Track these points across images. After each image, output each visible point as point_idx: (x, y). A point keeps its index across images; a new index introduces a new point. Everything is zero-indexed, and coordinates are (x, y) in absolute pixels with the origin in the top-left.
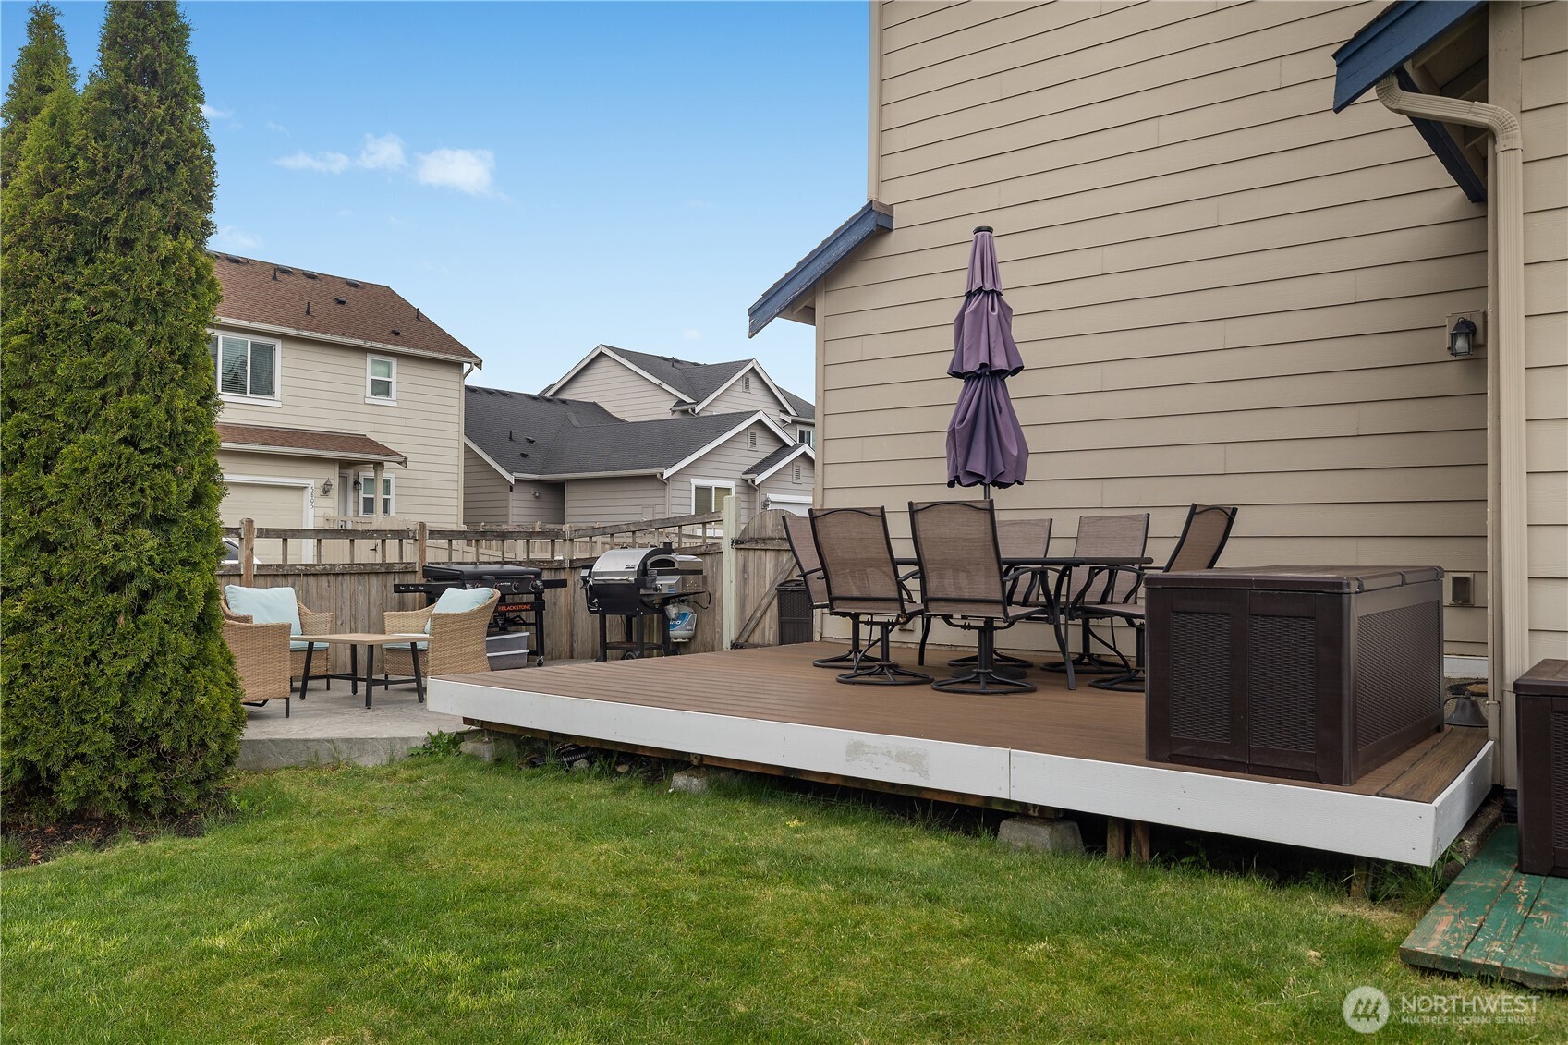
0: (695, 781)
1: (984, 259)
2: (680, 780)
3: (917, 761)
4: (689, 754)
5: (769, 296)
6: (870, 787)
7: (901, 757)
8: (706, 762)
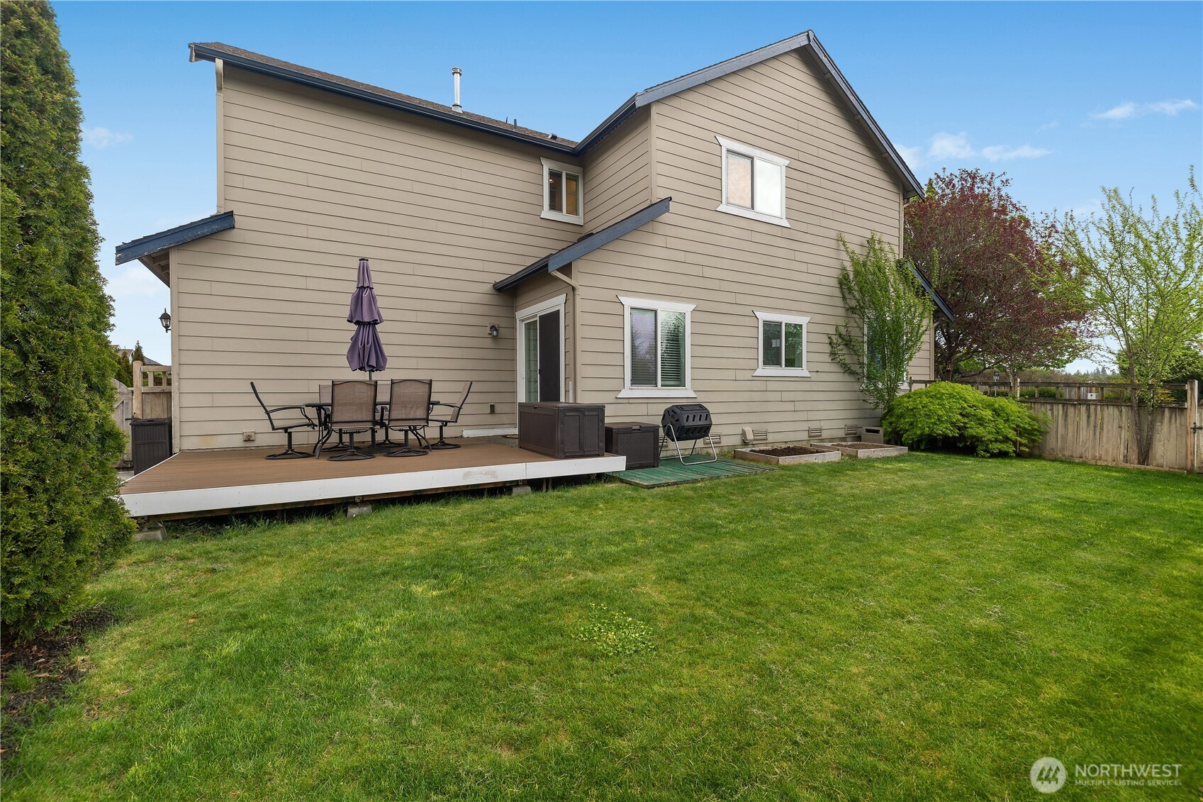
0: (365, 509)
1: (364, 271)
2: (353, 511)
3: (493, 474)
4: (354, 497)
5: (136, 243)
6: (457, 490)
7: (486, 473)
8: (366, 499)
